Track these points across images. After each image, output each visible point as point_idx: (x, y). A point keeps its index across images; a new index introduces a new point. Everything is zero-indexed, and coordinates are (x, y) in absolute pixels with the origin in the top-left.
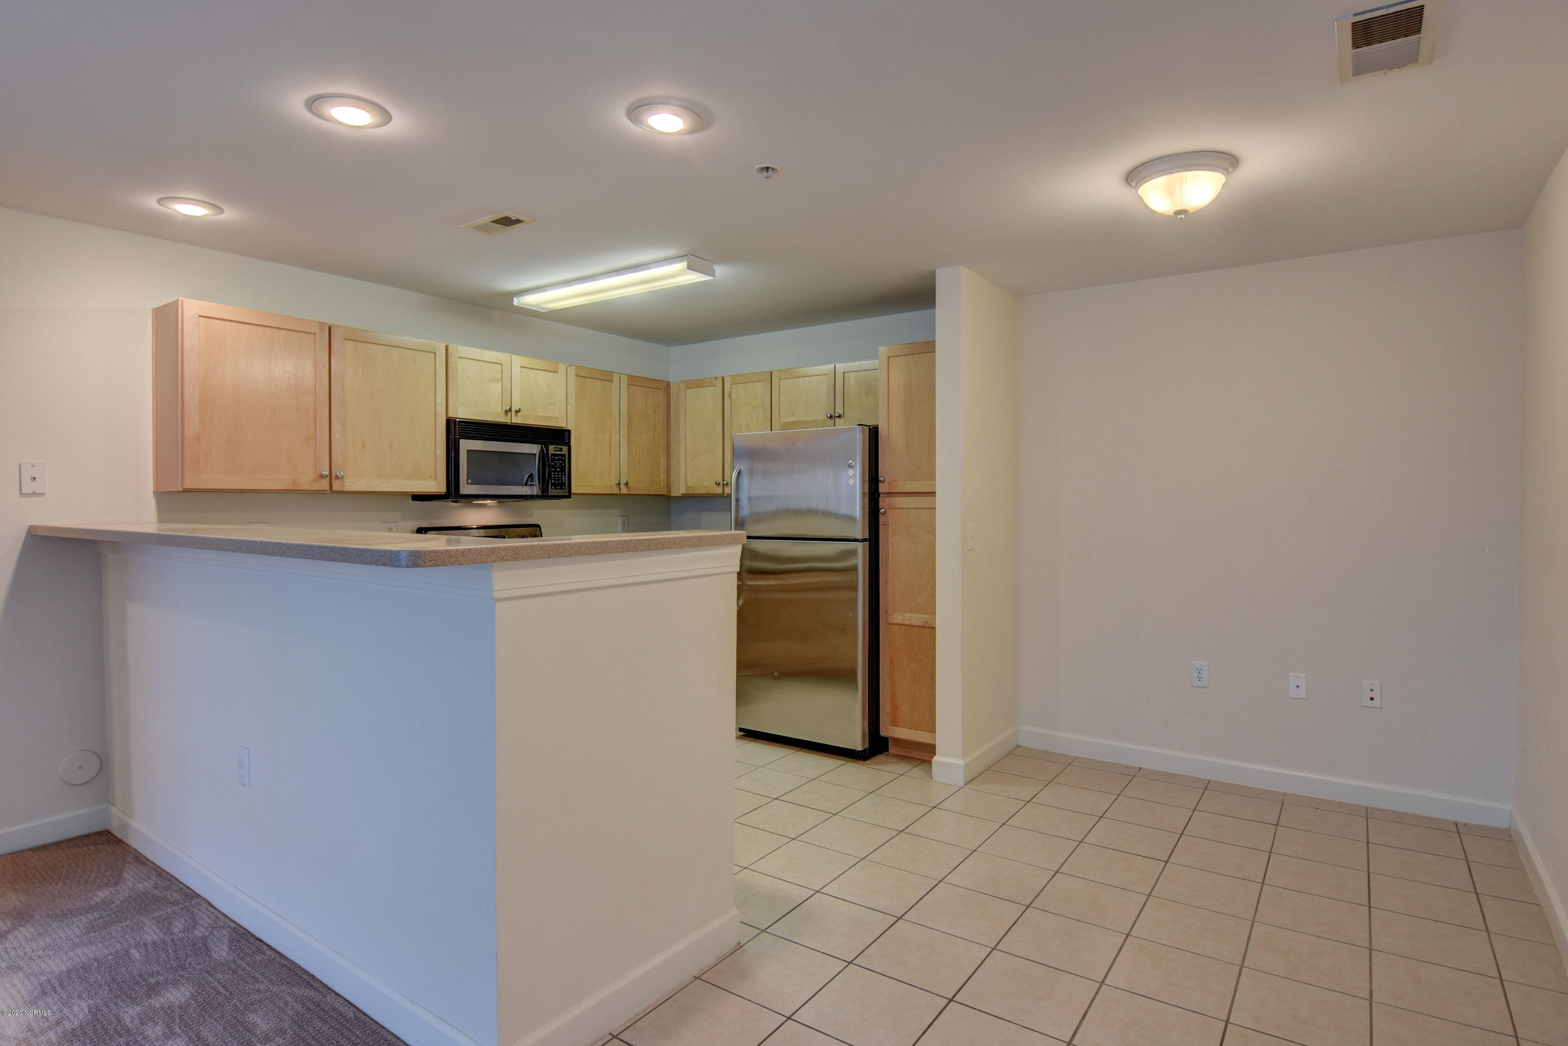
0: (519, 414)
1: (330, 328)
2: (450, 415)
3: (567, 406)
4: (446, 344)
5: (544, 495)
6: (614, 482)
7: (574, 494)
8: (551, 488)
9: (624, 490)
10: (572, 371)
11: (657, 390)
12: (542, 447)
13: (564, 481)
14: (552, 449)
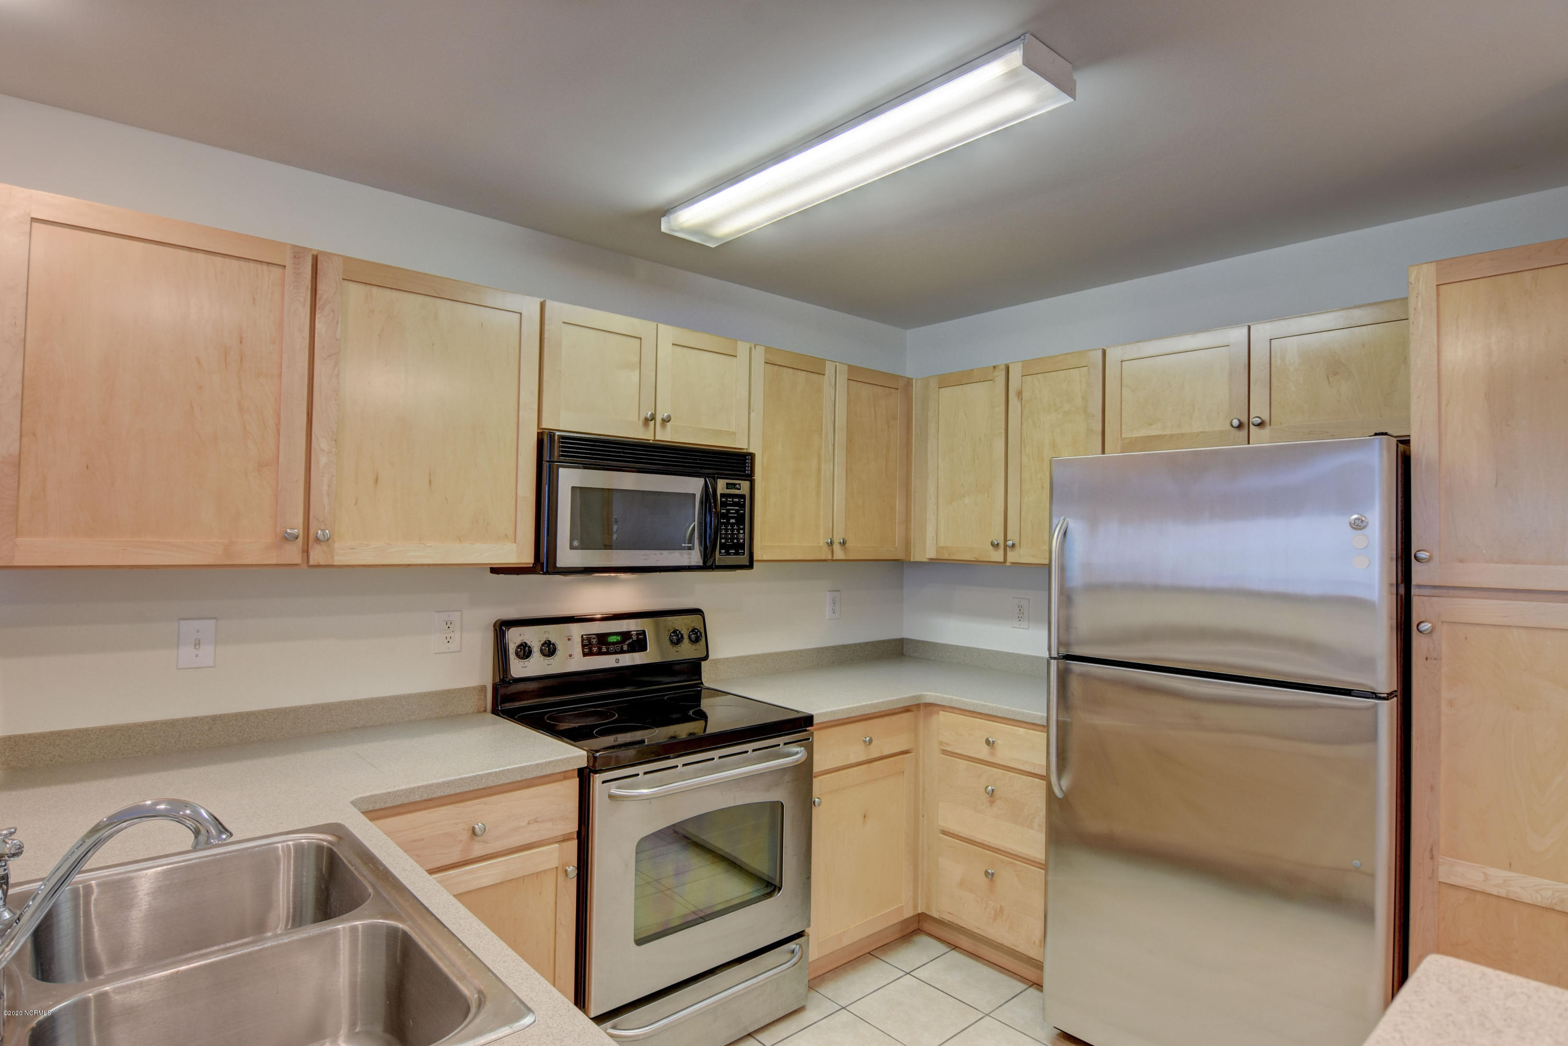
0: (669, 424)
1: (315, 259)
2: (546, 425)
3: (749, 413)
4: (542, 300)
5: (708, 565)
6: (822, 541)
7: (756, 560)
8: (720, 552)
9: (839, 554)
10: (759, 354)
11: (893, 391)
12: (706, 482)
13: (742, 541)
14: (721, 486)
